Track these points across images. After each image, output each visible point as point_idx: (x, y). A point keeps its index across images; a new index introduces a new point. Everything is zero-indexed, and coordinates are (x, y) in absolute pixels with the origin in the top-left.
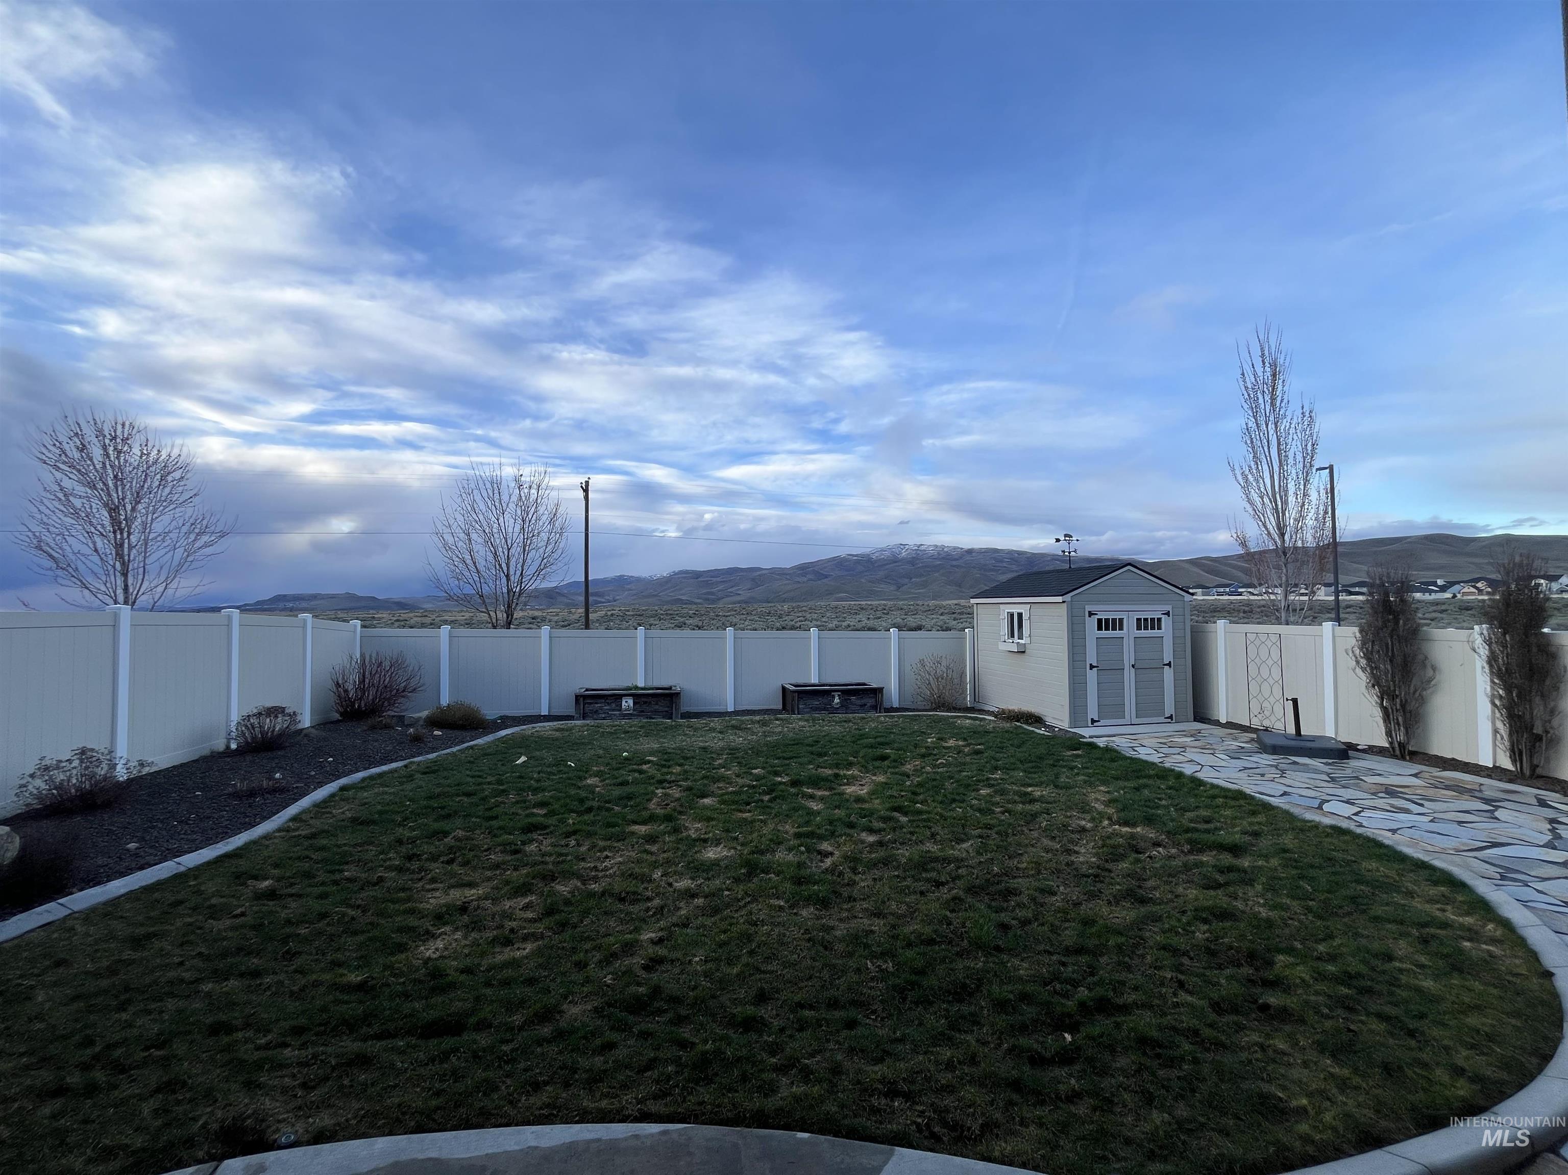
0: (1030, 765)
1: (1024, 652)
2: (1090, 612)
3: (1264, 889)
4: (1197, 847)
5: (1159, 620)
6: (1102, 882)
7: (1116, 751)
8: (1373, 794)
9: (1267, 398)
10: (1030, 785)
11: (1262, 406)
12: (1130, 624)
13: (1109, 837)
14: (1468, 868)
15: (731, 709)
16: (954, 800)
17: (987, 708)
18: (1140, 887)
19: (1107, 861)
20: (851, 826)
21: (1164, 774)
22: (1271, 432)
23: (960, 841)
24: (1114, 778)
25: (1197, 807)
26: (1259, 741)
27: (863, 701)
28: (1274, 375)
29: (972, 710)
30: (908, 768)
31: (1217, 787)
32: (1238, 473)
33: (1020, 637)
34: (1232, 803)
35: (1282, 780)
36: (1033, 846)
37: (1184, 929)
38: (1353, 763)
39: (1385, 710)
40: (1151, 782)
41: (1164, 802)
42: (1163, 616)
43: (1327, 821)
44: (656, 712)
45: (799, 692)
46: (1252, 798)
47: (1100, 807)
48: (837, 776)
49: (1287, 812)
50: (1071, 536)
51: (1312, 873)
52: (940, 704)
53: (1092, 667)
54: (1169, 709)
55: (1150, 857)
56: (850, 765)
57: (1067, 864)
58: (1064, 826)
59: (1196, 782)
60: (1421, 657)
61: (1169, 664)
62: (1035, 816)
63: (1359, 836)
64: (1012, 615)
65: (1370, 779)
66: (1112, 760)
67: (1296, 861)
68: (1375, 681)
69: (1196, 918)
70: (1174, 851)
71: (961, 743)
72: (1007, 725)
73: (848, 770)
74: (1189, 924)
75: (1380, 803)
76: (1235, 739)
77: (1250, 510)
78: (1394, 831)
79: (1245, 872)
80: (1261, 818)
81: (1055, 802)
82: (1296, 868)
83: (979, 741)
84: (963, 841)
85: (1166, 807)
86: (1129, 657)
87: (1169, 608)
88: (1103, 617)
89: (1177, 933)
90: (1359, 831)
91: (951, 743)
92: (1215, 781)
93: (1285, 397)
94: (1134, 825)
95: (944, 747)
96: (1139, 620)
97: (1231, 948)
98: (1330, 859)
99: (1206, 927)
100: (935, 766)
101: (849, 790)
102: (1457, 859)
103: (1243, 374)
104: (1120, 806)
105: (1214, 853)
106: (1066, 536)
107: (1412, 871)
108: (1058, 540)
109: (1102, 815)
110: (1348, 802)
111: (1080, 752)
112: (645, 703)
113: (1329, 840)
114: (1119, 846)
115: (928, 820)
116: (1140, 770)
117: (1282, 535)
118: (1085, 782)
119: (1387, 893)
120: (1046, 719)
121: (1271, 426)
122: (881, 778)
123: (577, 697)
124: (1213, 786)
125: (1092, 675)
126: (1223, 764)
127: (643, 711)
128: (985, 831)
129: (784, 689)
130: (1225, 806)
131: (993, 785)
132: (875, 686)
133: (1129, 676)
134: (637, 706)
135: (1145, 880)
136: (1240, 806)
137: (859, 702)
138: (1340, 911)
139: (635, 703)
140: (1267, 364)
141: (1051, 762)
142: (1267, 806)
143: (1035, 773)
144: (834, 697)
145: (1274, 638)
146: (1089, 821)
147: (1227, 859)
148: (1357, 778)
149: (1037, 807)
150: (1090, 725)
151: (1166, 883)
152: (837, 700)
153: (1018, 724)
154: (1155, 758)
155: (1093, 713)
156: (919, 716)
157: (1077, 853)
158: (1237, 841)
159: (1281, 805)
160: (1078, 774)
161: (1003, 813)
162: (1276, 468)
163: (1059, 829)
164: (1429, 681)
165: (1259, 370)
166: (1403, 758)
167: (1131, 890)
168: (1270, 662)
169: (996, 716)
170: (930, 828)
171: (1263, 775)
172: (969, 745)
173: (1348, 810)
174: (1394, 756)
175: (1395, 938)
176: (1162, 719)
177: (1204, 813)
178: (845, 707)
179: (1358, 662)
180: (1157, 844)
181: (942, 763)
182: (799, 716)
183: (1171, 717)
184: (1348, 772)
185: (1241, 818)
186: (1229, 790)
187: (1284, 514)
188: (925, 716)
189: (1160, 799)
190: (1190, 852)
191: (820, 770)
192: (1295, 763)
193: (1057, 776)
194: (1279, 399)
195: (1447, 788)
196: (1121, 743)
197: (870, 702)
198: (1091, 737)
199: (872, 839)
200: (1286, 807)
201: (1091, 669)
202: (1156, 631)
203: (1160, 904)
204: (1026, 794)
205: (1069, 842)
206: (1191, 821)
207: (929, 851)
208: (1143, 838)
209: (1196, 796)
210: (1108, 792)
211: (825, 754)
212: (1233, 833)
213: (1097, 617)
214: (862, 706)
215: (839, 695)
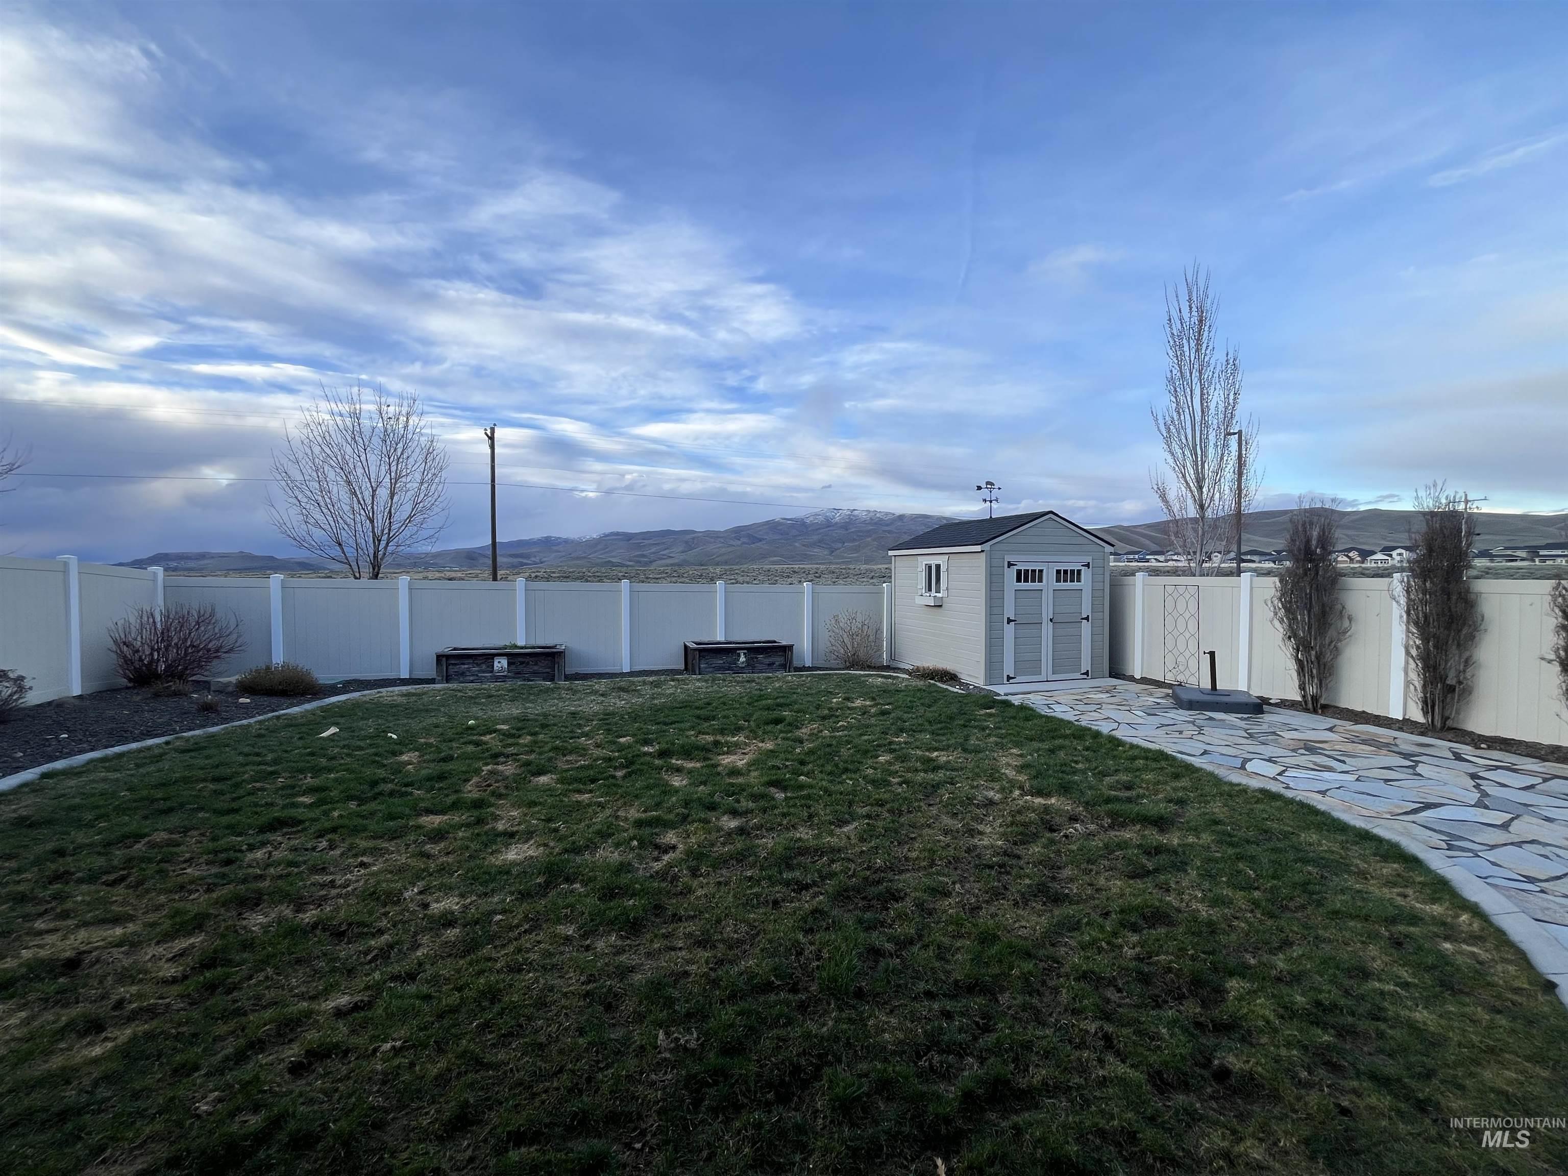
0: (939, 726)
1: (940, 606)
2: (1009, 562)
3: (1199, 875)
4: (1119, 821)
5: (1079, 572)
6: (1008, 873)
7: (1032, 709)
8: (1294, 750)
9: (1193, 344)
10: (936, 749)
11: (1187, 354)
12: (1049, 576)
13: (1019, 812)
14: (1409, 834)
15: (626, 670)
16: (846, 770)
17: (902, 666)
18: (1054, 878)
19: (1015, 843)
20: (712, 807)
21: (1082, 733)
22: (1195, 380)
23: (842, 823)
24: (1026, 739)
25: (1116, 771)
26: (1175, 696)
27: (771, 660)
28: (1201, 321)
29: (888, 668)
30: (804, 732)
31: (1137, 747)
32: (1161, 422)
33: (938, 591)
34: (1154, 765)
35: (1200, 737)
36: (929, 826)
37: (1108, 943)
38: (1267, 717)
39: (1300, 663)
40: (1067, 742)
41: (1080, 766)
42: (1083, 568)
43: (1255, 783)
44: (535, 673)
45: (700, 650)
46: (1174, 759)
47: (1010, 773)
48: (716, 743)
49: (1211, 774)
50: (992, 484)
51: (1252, 850)
52: (855, 663)
53: (1009, 621)
54: (1086, 666)
55: (1066, 836)
56: (738, 729)
57: (968, 851)
58: (968, 799)
59: (1115, 742)
60: (1339, 607)
61: (1087, 619)
62: (936, 786)
63: (1291, 801)
64: (930, 567)
65: (1288, 735)
66: (1027, 719)
67: (1230, 835)
68: (1292, 634)
69: (1123, 925)
70: (1092, 827)
71: (868, 703)
72: (920, 683)
73: (734, 735)
74: (1115, 934)
75: (1302, 760)
76: (1151, 695)
77: (1171, 461)
78: (1323, 793)
79: (1175, 852)
80: (1184, 782)
81: (962, 769)
82: (1231, 844)
83: (888, 701)
84: (847, 823)
85: (1084, 772)
86: (1047, 611)
87: (1089, 559)
88: (1023, 568)
89: (1100, 950)
90: (1289, 794)
91: (858, 703)
92: (1135, 741)
93: (1211, 344)
94: (1048, 795)
95: (849, 708)
96: (1058, 572)
97: (1170, 970)
98: (1266, 832)
99: (1135, 938)
100: (835, 730)
101: (726, 760)
102: (1396, 825)
103: (1170, 320)
104: (1034, 772)
105: (1138, 827)
106: (988, 483)
107: (1357, 843)
108: (979, 488)
109: (1013, 784)
110: (1270, 760)
111: (993, 711)
112: (522, 663)
113: (1260, 806)
114: (1031, 823)
115: (809, 797)
116: (1056, 729)
117: (1200, 488)
118: (997, 744)
119: (1336, 875)
120: (960, 676)
121: (1195, 374)
122: (769, 745)
123: (439, 657)
124: (1133, 746)
125: (1009, 630)
126: (1140, 721)
127: (519, 673)
128: (876, 808)
129: (686, 647)
130: (1146, 769)
131: (895, 750)
132: (784, 643)
133: (1047, 630)
134: (513, 667)
135: (1059, 868)
136: (1162, 769)
137: (767, 661)
138: (1291, 905)
139: (509, 664)
140: (1194, 309)
141: (962, 722)
142: (1190, 769)
143: (943, 735)
144: (739, 655)
145: (1193, 590)
146: (998, 792)
147: (1154, 836)
148: (1274, 733)
149: (941, 775)
150: (1005, 682)
151: (1088, 872)
152: (742, 659)
153: (932, 682)
154: (1070, 716)
155: (1009, 670)
156: (829, 674)
157: (981, 833)
158: (1163, 811)
159: (1204, 766)
160: (989, 735)
161: (900, 784)
162: (1198, 419)
163: (962, 803)
164: (1345, 632)
165: (1186, 315)
166: (1315, 711)
167: (1043, 884)
168: (1187, 615)
169: (910, 674)
170: (809, 807)
171: (1181, 732)
172: (876, 705)
173: (1273, 770)
174: (1307, 710)
175: (1363, 943)
176: (1078, 675)
177: (1124, 777)
178: (751, 666)
179: (1276, 614)
180: (1074, 819)
181: (843, 726)
182: (699, 677)
183: (1087, 673)
184: (1265, 728)
185: (1166, 783)
186: (1148, 750)
187: (1203, 467)
188: (836, 674)
189: (1076, 762)
190: (1111, 827)
191: (701, 736)
192: (1211, 719)
193: (967, 738)
194: (1204, 346)
195: (1364, 742)
196: (1036, 701)
197: (778, 660)
198: (1006, 695)
199: (734, 824)
200: (1209, 768)
201: (1008, 623)
202: (1076, 583)
203: (1078, 903)
204: (931, 760)
205: (972, 819)
206: (1111, 788)
207: (800, 839)
208: (1059, 812)
209: (1114, 757)
210: (1021, 756)
211: (714, 718)
212: (1157, 803)
213: (1016, 568)
214: (769, 665)
215: (745, 654)
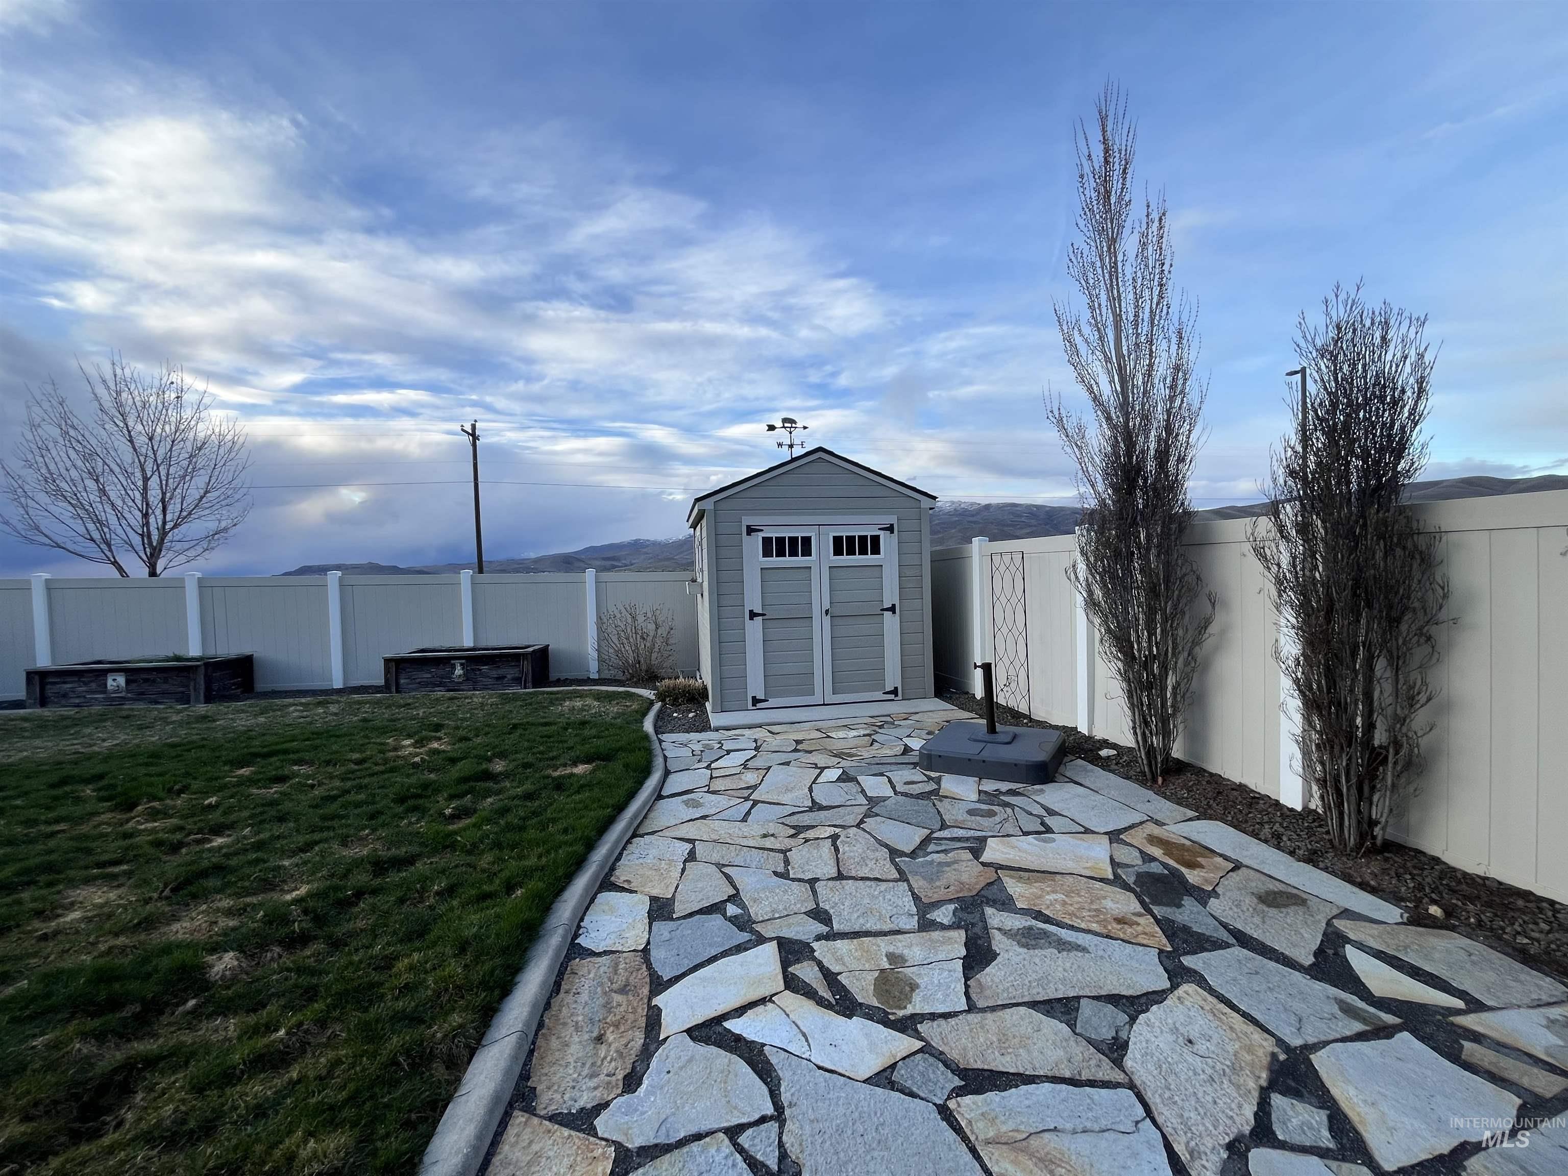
1: (703, 595)
2: (748, 527)
5: (876, 540)
12: (822, 546)
15: (338, 684)
27: (501, 672)
42: (882, 533)
44: (165, 695)
45: (396, 661)
50: (792, 421)
52: (640, 673)
53: (753, 615)
54: (893, 679)
61: (892, 609)
86: (820, 599)
87: (893, 519)
88: (774, 535)
96: (837, 539)
106: (785, 420)
108: (771, 428)
112: (146, 681)
120: (709, 696)
123: (29, 674)
125: (754, 630)
127: (143, 695)
133: (821, 628)
134: (133, 686)
137: (495, 673)
139: (128, 682)
144: (453, 667)
145: (1018, 561)
150: (750, 707)
152: (459, 671)
155: (756, 688)
164: (1204, 627)
168: (1014, 600)
169: (654, 692)
176: (879, 695)
178: (471, 680)
183: (895, 692)
197: (511, 672)
201: (752, 618)
202: (869, 556)
213: (761, 535)
214: (498, 679)
215: (462, 664)
